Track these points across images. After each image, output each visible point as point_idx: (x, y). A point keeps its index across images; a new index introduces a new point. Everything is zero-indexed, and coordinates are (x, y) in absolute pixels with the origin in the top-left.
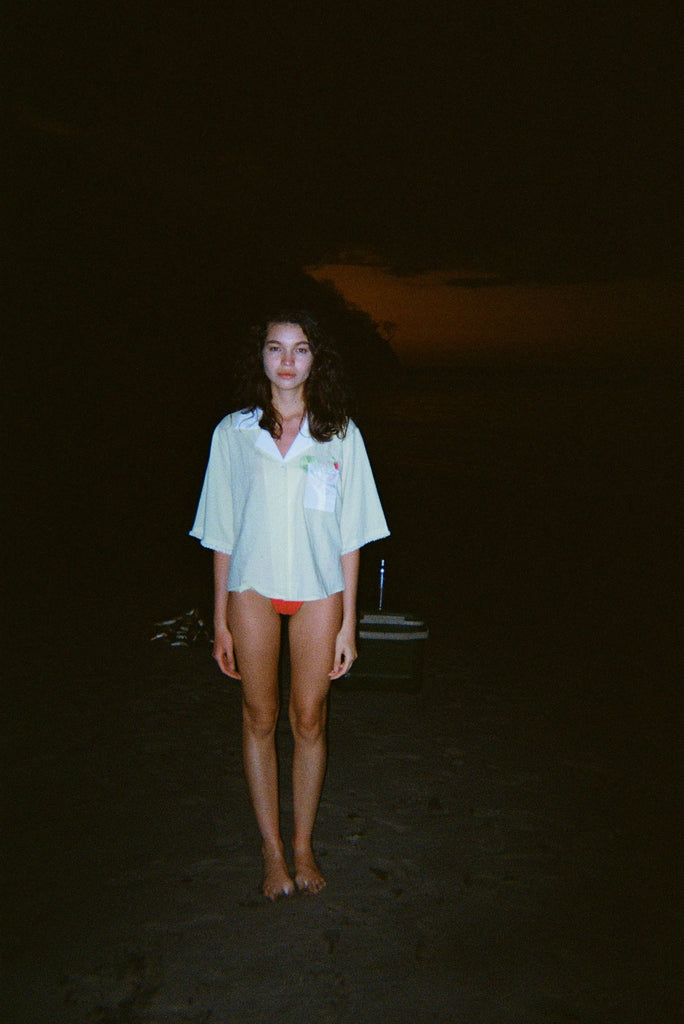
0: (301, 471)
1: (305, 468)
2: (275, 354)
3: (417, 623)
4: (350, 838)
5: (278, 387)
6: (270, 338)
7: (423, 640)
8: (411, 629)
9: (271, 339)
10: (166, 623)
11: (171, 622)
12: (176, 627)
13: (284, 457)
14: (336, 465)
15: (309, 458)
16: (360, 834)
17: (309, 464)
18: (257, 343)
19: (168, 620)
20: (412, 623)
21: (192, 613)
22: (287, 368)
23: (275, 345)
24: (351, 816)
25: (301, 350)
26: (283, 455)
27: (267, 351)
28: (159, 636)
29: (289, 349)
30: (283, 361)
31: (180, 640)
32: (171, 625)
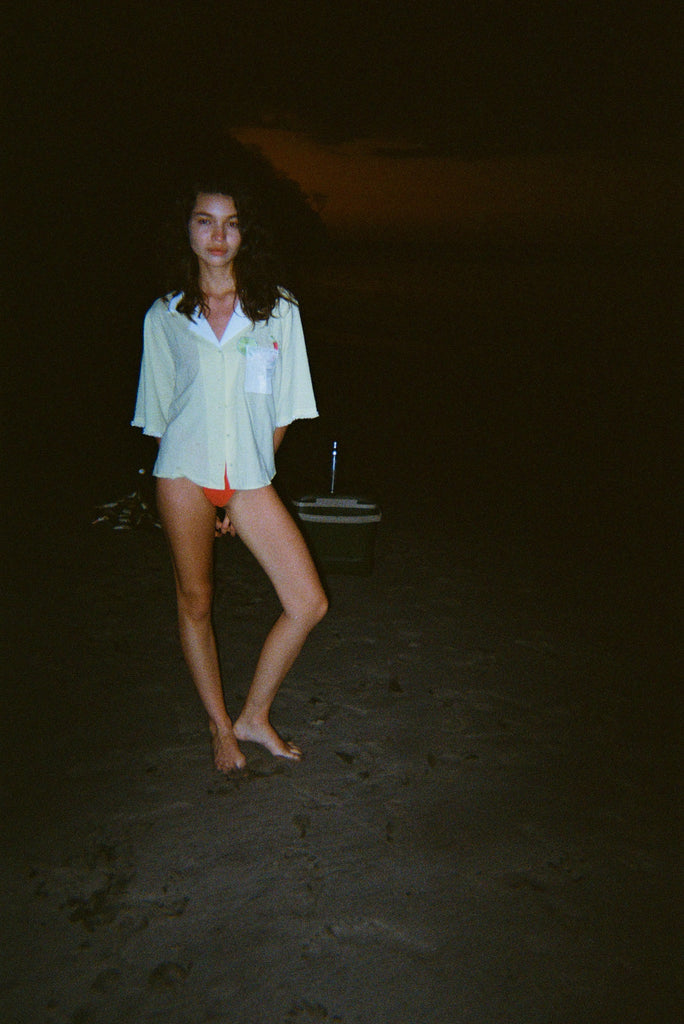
0: (240, 355)
1: (243, 351)
2: (203, 228)
3: (372, 507)
4: (314, 723)
5: (207, 264)
6: (198, 209)
7: (375, 523)
8: (363, 513)
9: (199, 211)
10: (106, 506)
11: (112, 505)
12: (117, 510)
13: (219, 341)
14: (275, 345)
15: (246, 340)
16: (324, 718)
17: (248, 347)
18: (184, 215)
19: (109, 502)
20: (365, 506)
21: (134, 495)
22: (218, 243)
23: (204, 217)
24: (314, 700)
25: (232, 224)
26: (219, 336)
27: (194, 223)
28: (100, 520)
29: (220, 223)
30: (214, 237)
31: (124, 523)
32: (112, 509)
